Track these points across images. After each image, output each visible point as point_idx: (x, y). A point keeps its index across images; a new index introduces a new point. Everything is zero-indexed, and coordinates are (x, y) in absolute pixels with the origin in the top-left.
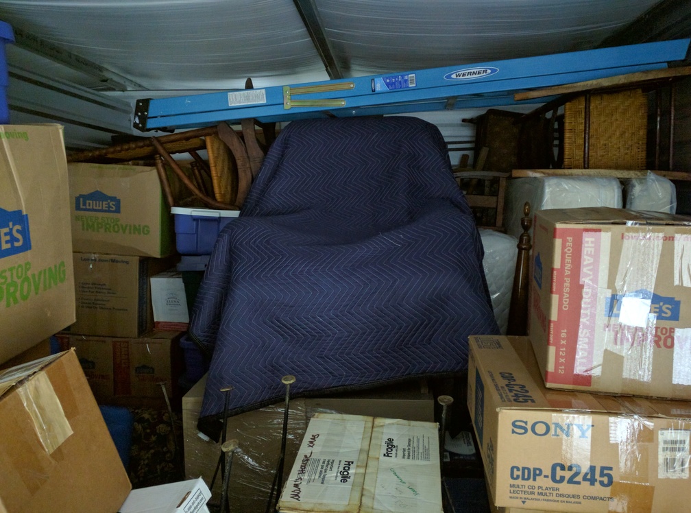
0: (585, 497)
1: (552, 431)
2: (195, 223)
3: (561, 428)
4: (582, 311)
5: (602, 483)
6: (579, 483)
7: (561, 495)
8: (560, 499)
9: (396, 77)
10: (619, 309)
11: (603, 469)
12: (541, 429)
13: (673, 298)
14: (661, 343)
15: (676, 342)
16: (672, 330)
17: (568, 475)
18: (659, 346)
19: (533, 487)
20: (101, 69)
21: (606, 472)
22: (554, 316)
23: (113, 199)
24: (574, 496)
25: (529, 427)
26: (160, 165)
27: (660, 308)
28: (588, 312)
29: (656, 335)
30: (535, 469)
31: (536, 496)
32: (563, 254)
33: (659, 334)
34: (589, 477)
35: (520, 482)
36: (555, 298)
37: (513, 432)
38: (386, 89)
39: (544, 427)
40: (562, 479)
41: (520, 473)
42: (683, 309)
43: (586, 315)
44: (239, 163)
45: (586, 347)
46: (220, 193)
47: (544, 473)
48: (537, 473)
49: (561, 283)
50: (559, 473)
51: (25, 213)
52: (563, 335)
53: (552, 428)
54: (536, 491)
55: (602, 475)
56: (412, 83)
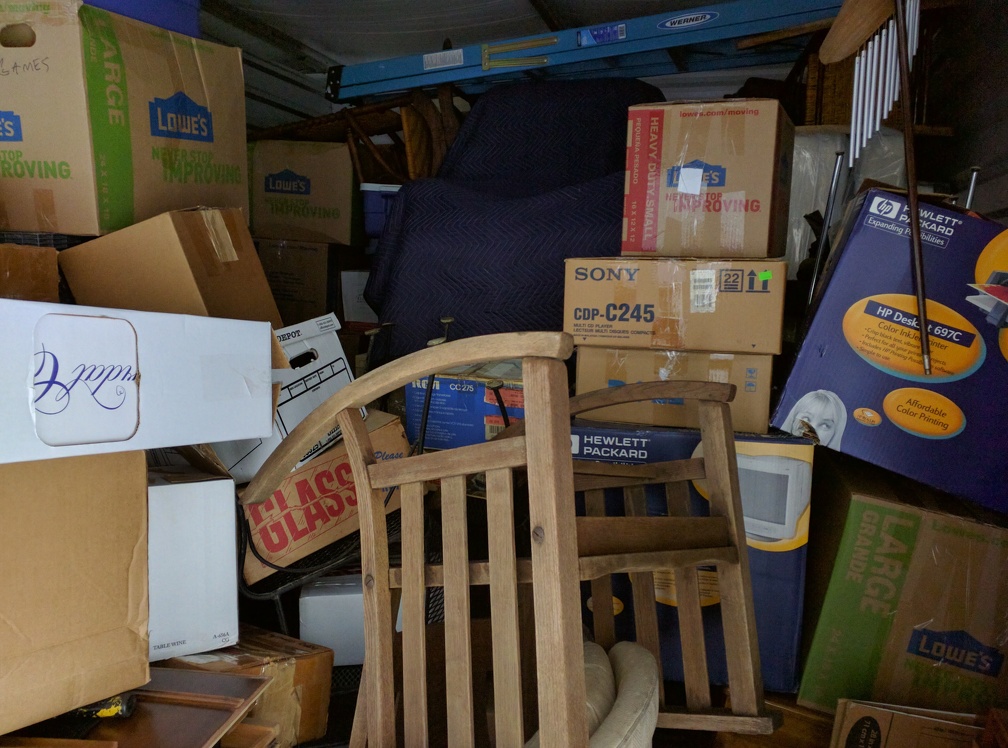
0: (633, 332)
1: (606, 276)
2: (384, 200)
3: (613, 273)
4: (649, 184)
5: (645, 319)
6: (627, 320)
7: (614, 331)
8: (614, 334)
9: (605, 28)
10: (678, 179)
11: (646, 306)
12: (598, 274)
13: (720, 167)
14: (711, 207)
15: (723, 205)
16: (720, 195)
17: (619, 313)
18: (709, 210)
19: (592, 326)
20: (300, 45)
21: (649, 309)
22: (627, 191)
23: (303, 179)
24: (624, 332)
25: (588, 273)
26: (351, 140)
27: (710, 176)
28: (653, 184)
29: (707, 201)
30: (593, 310)
31: (594, 333)
32: (634, 133)
33: (709, 199)
34: (635, 314)
35: (581, 321)
36: (628, 173)
37: (577, 278)
38: (594, 42)
39: (600, 272)
40: (615, 316)
41: (582, 314)
42: (728, 175)
43: (652, 187)
44: (434, 134)
45: (652, 216)
46: (414, 172)
47: (601, 313)
48: (595, 313)
49: (633, 158)
50: (613, 312)
51: (209, 111)
52: (634, 207)
53: (607, 272)
54: (594, 328)
55: (646, 312)
56: (622, 34)
